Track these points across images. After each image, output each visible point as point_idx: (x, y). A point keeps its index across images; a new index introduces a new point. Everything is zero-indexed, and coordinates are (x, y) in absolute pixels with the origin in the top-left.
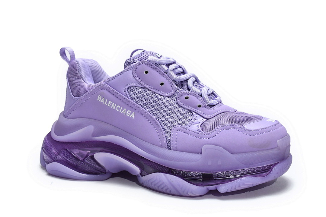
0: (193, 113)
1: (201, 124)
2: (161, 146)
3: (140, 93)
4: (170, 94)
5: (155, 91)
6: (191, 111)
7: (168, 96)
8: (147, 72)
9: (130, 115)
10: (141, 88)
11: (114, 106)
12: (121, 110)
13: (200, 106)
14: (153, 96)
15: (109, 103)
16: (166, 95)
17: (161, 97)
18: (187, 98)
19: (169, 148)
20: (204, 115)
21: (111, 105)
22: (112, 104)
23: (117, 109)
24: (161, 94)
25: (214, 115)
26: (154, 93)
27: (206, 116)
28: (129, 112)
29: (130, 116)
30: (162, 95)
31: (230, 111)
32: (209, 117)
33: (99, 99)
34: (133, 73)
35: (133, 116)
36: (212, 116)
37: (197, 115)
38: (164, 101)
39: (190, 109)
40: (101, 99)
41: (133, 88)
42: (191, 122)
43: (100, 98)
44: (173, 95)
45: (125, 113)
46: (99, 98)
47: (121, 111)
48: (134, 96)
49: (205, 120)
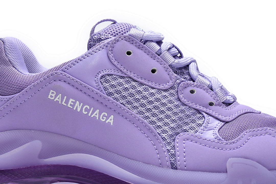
0: (204, 114)
1: (218, 129)
2: (161, 165)
3: (120, 84)
4: (166, 86)
5: (143, 81)
6: (199, 112)
7: (164, 88)
8: (129, 53)
9: (106, 120)
10: (122, 77)
11: (78, 106)
12: (91, 111)
13: (211, 104)
14: (141, 89)
15: (70, 102)
16: (161, 87)
17: (153, 91)
18: (192, 92)
19: (174, 167)
20: (220, 117)
21: (73, 106)
22: (75, 103)
23: (84, 110)
24: (153, 86)
25: (234, 117)
26: (142, 84)
27: (224, 119)
28: (104, 116)
29: (107, 122)
30: (155, 87)
32: (228, 120)
33: (51, 96)
34: (109, 55)
35: (111, 120)
36: (231, 119)
37: (210, 117)
38: (158, 96)
39: (198, 107)
40: (56, 96)
41: (108, 78)
42: (202, 128)
43: (53, 95)
44: (172, 88)
45: (97, 116)
46: (50, 94)
47: (92, 114)
48: (111, 90)
49: (223, 124)
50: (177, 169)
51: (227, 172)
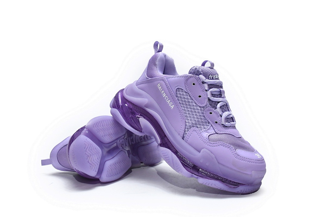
0: (210, 124)
1: (210, 134)
2: (179, 134)
3: (183, 95)
4: (201, 105)
5: (193, 98)
6: (209, 123)
7: (200, 106)
8: (194, 84)
10: (186, 92)
11: (164, 95)
12: (167, 99)
13: (216, 122)
14: (190, 101)
16: (199, 105)
17: (195, 104)
18: (211, 113)
19: (183, 139)
22: (164, 93)
23: (165, 98)
24: (196, 102)
25: (222, 133)
26: (192, 99)
27: (216, 131)
28: (171, 104)
30: (197, 103)
31: (234, 135)
32: (218, 133)
34: (185, 81)
35: (172, 107)
36: (220, 133)
37: (212, 127)
38: (195, 108)
39: (209, 121)
41: (180, 90)
42: (205, 130)
43: (159, 86)
44: (203, 107)
45: (169, 102)
47: (167, 101)
48: (179, 95)
49: (215, 133)
50: (184, 140)
51: (200, 152)
